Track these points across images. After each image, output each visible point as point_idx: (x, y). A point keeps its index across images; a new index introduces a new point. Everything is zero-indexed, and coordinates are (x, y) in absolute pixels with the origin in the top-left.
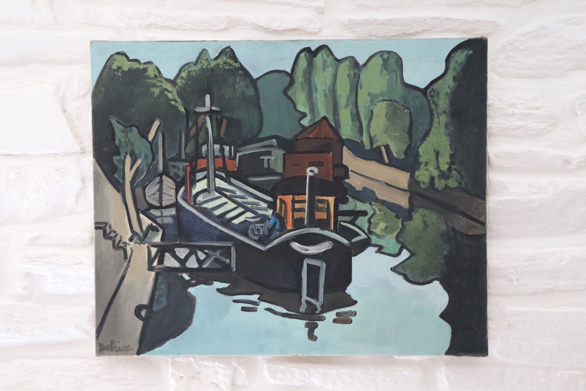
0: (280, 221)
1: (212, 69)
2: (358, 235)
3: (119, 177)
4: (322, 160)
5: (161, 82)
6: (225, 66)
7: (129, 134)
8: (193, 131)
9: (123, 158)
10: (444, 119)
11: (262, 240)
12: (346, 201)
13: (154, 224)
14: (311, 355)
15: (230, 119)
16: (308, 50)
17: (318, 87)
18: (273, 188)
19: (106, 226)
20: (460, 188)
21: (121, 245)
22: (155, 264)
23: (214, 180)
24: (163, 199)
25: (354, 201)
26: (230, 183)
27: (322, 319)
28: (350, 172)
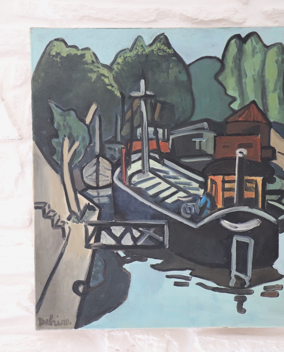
0: (211, 200)
1: (147, 56)
3: (57, 160)
4: (250, 142)
5: (98, 67)
6: (160, 52)
7: (67, 118)
8: (128, 115)
9: (61, 141)
11: (194, 219)
12: (273, 181)
13: (91, 204)
14: (240, 327)
15: (163, 103)
16: (238, 36)
17: (248, 73)
18: (204, 169)
19: (45, 206)
21: (60, 223)
22: (92, 241)
23: (149, 162)
24: (100, 180)
25: (281, 181)
26: (164, 165)
27: (251, 293)
28: (277, 153)
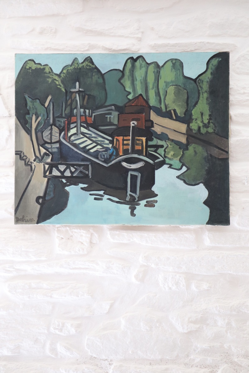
0: (116, 151)
1: (80, 69)
2: (159, 158)
3: (29, 127)
4: (139, 117)
5: (53, 75)
6: (87, 67)
7: (35, 103)
8: (69, 102)
9: (31, 116)
10: (205, 95)
11: (106, 161)
13: (47, 152)
15: (89, 95)
16: (132, 58)
17: (137, 78)
18: (112, 133)
19: (21, 153)
20: (214, 132)
21: (29, 163)
22: (47, 174)
23: (80, 128)
24: (53, 138)
26: (89, 130)
27: (139, 204)
28: (154, 124)
